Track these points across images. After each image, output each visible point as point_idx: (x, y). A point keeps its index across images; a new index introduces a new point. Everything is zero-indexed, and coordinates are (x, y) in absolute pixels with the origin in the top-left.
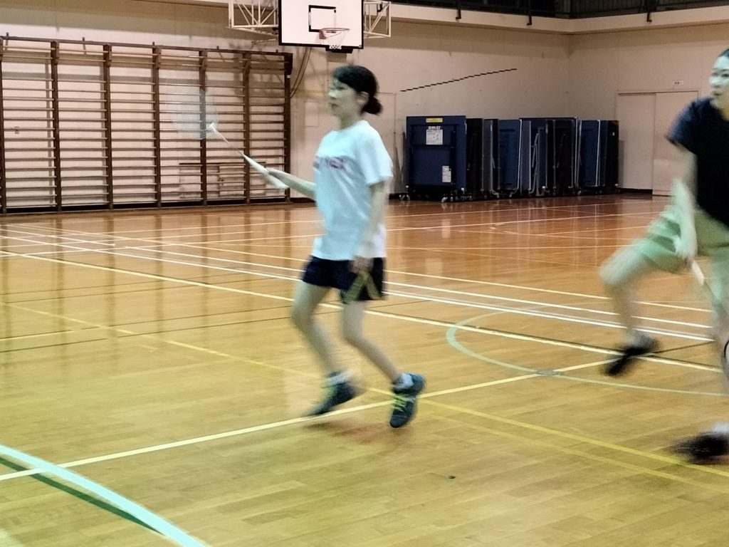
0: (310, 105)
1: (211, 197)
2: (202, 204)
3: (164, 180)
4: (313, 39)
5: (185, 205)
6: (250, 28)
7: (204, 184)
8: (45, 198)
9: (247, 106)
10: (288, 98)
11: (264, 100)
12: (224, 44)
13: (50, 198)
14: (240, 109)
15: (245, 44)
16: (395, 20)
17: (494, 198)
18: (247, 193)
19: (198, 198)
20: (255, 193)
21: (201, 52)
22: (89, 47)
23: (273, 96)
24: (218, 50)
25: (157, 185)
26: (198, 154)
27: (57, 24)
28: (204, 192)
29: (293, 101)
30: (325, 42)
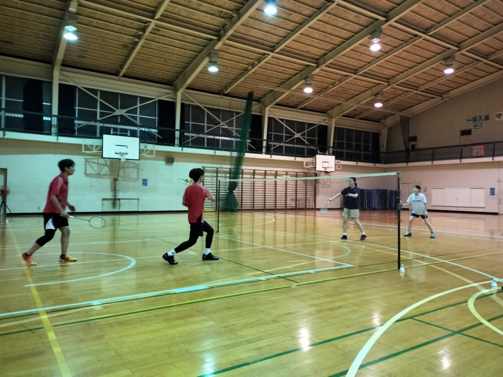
0: (320, 185)
1: (298, 207)
2: (296, 209)
3: (287, 203)
4: (323, 170)
5: (291, 209)
6: (309, 167)
7: (296, 205)
8: (261, 207)
9: (306, 185)
10: (316, 184)
11: (310, 184)
12: (301, 171)
13: (262, 207)
14: (304, 186)
15: (306, 171)
16: (342, 165)
17: (367, 209)
18: (306, 206)
19: (294, 208)
20: (307, 207)
21: (296, 173)
22: (272, 172)
23: (312, 183)
24: (300, 172)
25: (286, 204)
26: (295, 197)
27: (266, 167)
28: (296, 207)
29: (317, 184)
30: (326, 170)
